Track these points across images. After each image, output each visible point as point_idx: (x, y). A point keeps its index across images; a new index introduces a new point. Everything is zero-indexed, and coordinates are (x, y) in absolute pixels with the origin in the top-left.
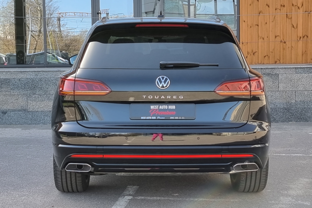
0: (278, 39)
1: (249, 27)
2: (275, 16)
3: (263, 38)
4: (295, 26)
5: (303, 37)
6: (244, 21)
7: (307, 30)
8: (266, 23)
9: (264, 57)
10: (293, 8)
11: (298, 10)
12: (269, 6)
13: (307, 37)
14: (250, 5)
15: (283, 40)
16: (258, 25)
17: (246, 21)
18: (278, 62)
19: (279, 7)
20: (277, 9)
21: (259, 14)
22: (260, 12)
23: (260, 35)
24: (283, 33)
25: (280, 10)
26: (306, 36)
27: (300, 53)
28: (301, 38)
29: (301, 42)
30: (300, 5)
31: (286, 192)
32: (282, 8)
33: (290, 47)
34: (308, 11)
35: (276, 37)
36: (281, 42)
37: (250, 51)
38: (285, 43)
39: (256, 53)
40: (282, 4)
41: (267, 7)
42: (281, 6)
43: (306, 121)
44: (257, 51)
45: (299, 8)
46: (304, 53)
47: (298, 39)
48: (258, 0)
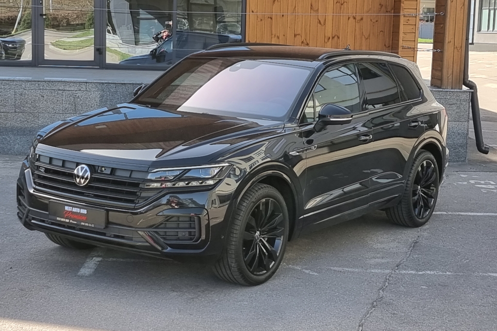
0: (299, 39)
1: (259, 20)
2: (295, 7)
3: (277, 36)
4: (322, 22)
5: (333, 38)
6: (253, 12)
7: (338, 29)
8: (283, 16)
13: (338, 38)
15: (305, 41)
16: (271, 18)
17: (255, 11)
21: (274, 2)
22: (275, 0)
23: (274, 33)
24: (305, 30)
26: (336, 37)
28: (329, 38)
29: (329, 45)
34: (340, 2)
35: (295, 36)
36: (302, 42)
38: (308, 45)
47: (326, 41)
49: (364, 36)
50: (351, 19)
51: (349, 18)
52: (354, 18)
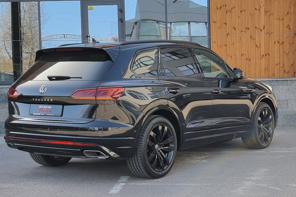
0: (244, 57)
1: (219, 47)
2: (241, 38)
3: (231, 56)
4: (258, 46)
5: (266, 55)
6: (215, 42)
7: (269, 49)
8: (233, 43)
10: (256, 30)
11: (261, 32)
12: (235, 29)
13: (269, 55)
14: (219, 28)
15: (248, 58)
16: (226, 46)
19: (244, 30)
20: (242, 31)
21: (227, 35)
22: (228, 34)
23: (228, 54)
24: (248, 52)
25: (245, 32)
26: (268, 54)
27: (263, 69)
28: (263, 55)
29: (263, 59)
30: (262, 28)
31: (249, 178)
32: (247, 30)
33: (254, 63)
34: (269, 33)
35: (242, 55)
36: (246, 59)
38: (250, 60)
40: (247, 27)
41: (234, 29)
42: (246, 28)
45: (261, 30)
46: (267, 69)
47: (261, 57)
48: (226, 24)
49: (286, 53)
50: (277, 43)
51: (275, 43)
52: (279, 42)
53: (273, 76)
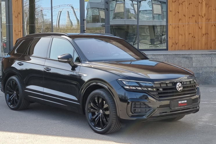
0: (191, 35)
1: (173, 28)
2: (189, 22)
3: (182, 35)
4: (201, 28)
5: (206, 34)
7: (208, 30)
8: (184, 26)
9: (183, 46)
10: (199, 17)
12: (185, 16)
13: (208, 34)
14: (174, 15)
15: (193, 36)
16: (179, 27)
17: (172, 24)
18: (191, 49)
19: (191, 16)
20: (190, 18)
21: (180, 20)
23: (180, 33)
24: (193, 32)
25: (192, 18)
26: (207, 34)
27: (204, 44)
28: (204, 35)
29: (204, 37)
30: (203, 15)
32: (193, 17)
33: (197, 40)
34: (208, 19)
35: (189, 34)
36: (192, 37)
37: (174, 42)
38: (195, 37)
39: (178, 44)
40: (193, 15)
43: (208, 84)
44: (178, 42)
45: (203, 17)
46: (206, 44)
47: (203, 35)
48: (179, 12)
50: (213, 26)
51: (212, 26)
52: (215, 26)
53: (210, 48)
